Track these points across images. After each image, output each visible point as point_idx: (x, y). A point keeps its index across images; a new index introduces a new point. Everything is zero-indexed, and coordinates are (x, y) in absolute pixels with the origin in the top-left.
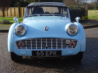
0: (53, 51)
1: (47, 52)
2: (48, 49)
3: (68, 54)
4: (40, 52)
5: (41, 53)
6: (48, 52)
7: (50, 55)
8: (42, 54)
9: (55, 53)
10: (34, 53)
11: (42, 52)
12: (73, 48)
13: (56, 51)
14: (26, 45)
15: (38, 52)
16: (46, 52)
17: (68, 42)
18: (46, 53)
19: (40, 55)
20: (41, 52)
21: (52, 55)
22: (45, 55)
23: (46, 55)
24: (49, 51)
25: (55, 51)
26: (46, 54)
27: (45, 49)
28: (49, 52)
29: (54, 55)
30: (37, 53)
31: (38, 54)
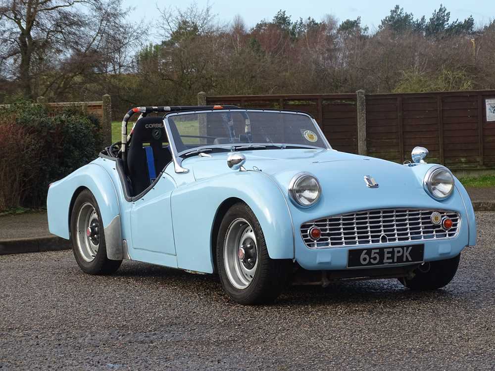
0: (402, 247)
1: (388, 253)
2: (388, 243)
3: (441, 254)
4: (369, 251)
5: (372, 256)
6: (391, 250)
7: (395, 261)
8: (375, 258)
9: (407, 254)
10: (354, 255)
11: (375, 253)
12: (450, 235)
13: (410, 248)
14: (329, 235)
15: (365, 251)
16: (386, 251)
17: (436, 218)
18: (386, 255)
19: (370, 263)
20: (373, 251)
21: (400, 259)
22: (381, 261)
23: (385, 260)
24: (393, 248)
25: (408, 247)
26: (385, 258)
27: (381, 244)
28: (393, 253)
29: (405, 260)
30: (363, 256)
31: (365, 259)
